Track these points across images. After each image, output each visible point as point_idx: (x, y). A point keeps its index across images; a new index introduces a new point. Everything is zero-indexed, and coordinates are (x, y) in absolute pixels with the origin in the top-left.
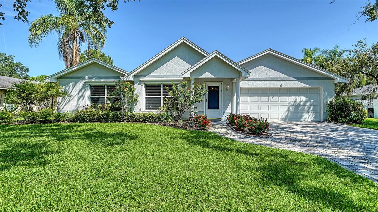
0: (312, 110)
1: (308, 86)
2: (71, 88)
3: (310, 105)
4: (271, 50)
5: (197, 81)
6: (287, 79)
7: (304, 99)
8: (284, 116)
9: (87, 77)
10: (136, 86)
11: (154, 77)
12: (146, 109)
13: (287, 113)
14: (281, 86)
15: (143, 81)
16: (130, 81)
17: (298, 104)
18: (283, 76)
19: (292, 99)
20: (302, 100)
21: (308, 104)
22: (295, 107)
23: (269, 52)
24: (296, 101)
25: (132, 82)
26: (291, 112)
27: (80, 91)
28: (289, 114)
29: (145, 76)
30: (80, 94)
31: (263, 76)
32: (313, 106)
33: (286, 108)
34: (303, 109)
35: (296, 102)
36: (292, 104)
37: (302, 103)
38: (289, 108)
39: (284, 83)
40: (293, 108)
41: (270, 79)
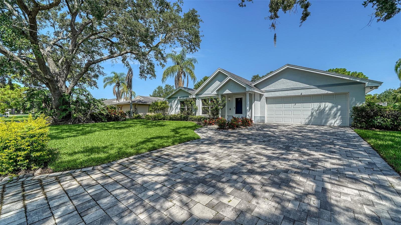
0: (339, 116)
1: (332, 92)
2: (173, 104)
3: (338, 110)
4: (288, 65)
5: (223, 96)
6: (308, 88)
7: (329, 105)
8: (307, 121)
9: (179, 97)
10: (197, 100)
11: (205, 94)
12: (203, 114)
13: (310, 118)
14: (301, 94)
15: (200, 97)
16: (193, 98)
17: (323, 109)
18: (303, 86)
19: (315, 105)
20: (328, 106)
21: (335, 109)
22: (319, 112)
23: (287, 67)
24: (320, 106)
25: (195, 99)
26: (315, 117)
27: (176, 105)
28: (312, 119)
29: (201, 94)
30: (176, 107)
31: (284, 87)
32: (340, 111)
33: (310, 114)
34: (329, 114)
35: (320, 108)
36: (316, 110)
37: (327, 109)
38: (312, 113)
39: (304, 91)
40: (317, 113)
41: (291, 89)
